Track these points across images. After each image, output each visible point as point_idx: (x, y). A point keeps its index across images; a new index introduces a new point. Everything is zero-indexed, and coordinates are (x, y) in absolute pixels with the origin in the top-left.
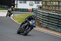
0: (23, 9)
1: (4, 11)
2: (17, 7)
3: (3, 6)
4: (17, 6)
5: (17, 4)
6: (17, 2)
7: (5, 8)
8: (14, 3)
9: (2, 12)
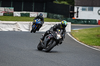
0: (88, 20)
1: (57, 23)
2: (77, 17)
3: (55, 15)
4: (77, 14)
5: (78, 12)
6: (78, 8)
7: (58, 19)
8: (73, 10)
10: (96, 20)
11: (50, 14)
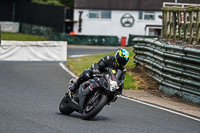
0: (100, 37)
1: (39, 43)
2: (80, 30)
3: (35, 27)
4: (80, 26)
5: (80, 21)
6: (81, 13)
7: (42, 34)
8: (72, 17)
9: (31, 48)
10: (116, 38)
11: (25, 25)
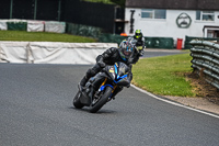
0: (154, 39)
2: (132, 31)
3: (83, 28)
4: (132, 26)
5: (132, 21)
6: (133, 12)
8: (123, 17)
11: (72, 25)
